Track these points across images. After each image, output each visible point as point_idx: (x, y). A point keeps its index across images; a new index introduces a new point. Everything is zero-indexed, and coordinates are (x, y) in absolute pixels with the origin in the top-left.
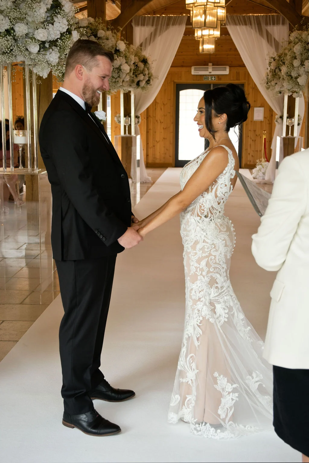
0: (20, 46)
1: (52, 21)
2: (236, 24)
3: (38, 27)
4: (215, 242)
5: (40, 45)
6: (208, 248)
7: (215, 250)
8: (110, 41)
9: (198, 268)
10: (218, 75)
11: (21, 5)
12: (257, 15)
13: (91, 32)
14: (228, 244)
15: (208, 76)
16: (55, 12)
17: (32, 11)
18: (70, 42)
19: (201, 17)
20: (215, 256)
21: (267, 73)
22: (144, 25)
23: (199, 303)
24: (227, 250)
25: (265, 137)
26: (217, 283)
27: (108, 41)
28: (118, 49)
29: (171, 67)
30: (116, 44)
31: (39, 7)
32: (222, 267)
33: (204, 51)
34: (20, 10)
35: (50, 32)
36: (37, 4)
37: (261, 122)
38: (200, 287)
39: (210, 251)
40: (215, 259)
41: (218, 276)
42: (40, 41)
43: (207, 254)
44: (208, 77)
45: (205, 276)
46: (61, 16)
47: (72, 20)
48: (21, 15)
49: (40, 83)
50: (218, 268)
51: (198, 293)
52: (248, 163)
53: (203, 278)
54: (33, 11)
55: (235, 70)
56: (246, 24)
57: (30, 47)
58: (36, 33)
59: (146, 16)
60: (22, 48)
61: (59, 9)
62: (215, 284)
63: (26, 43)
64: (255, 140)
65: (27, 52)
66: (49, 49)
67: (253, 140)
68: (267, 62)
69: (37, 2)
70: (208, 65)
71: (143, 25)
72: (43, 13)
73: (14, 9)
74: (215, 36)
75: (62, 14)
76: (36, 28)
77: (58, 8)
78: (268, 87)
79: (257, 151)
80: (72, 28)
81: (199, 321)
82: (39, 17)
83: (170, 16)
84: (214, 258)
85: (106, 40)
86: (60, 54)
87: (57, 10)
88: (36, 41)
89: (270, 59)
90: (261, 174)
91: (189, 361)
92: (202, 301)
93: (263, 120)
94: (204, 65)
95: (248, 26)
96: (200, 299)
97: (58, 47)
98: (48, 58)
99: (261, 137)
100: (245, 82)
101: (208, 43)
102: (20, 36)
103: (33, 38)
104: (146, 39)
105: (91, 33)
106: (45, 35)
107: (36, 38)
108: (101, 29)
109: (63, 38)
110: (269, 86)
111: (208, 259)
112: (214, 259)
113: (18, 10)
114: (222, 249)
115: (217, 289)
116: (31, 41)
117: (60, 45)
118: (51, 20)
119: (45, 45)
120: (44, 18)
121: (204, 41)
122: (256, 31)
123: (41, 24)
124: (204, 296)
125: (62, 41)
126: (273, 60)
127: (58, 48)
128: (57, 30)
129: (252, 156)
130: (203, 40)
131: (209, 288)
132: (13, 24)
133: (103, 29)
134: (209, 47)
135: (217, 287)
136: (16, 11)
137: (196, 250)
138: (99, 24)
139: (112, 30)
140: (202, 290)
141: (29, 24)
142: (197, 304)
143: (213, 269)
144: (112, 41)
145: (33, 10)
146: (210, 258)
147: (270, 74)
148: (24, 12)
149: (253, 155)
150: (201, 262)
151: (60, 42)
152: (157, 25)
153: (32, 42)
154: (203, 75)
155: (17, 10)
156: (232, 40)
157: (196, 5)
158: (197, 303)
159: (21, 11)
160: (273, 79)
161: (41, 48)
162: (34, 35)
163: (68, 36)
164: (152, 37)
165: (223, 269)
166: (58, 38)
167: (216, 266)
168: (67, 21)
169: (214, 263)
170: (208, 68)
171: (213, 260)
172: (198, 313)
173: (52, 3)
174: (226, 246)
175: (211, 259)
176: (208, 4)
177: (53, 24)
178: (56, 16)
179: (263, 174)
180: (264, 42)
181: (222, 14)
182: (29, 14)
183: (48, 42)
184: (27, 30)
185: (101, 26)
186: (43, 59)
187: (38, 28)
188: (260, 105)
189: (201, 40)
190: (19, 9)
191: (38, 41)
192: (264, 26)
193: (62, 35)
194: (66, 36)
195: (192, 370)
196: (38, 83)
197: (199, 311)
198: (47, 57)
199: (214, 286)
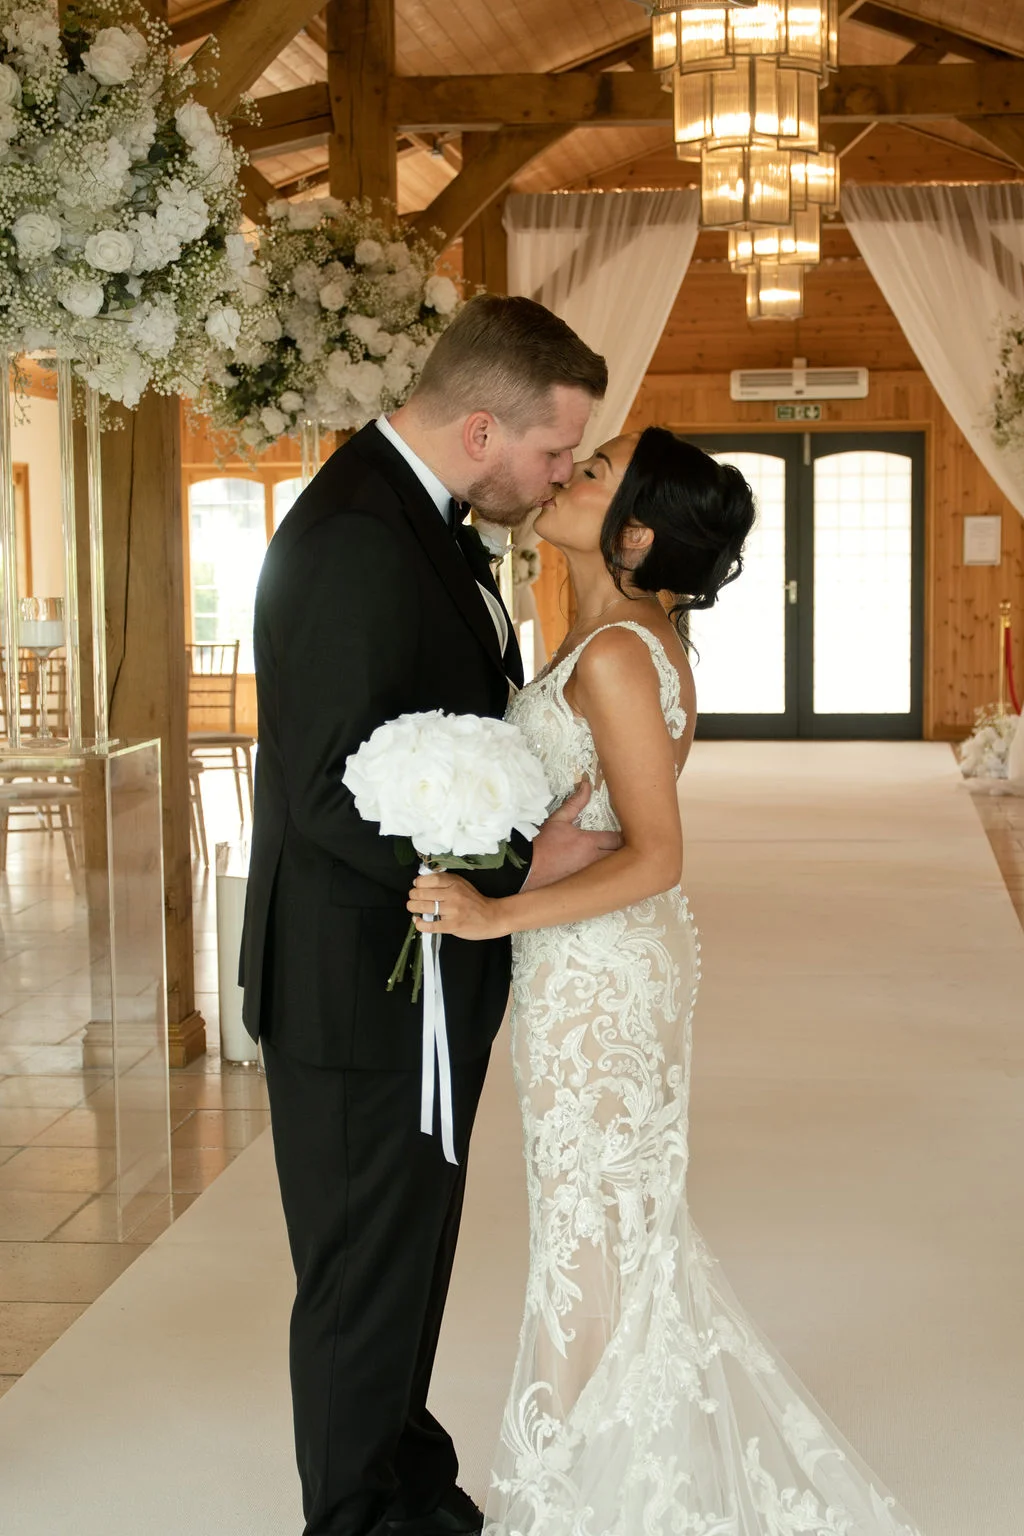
0: (34, 294)
1: (152, 204)
2: (881, 217)
3: (100, 223)
4: (610, 966)
5: (105, 288)
6: (586, 988)
7: (614, 993)
8: (399, 276)
9: (553, 1062)
10: (829, 403)
11: (40, 152)
12: (958, 184)
13: (332, 248)
14: (662, 970)
15: (790, 405)
16: (161, 172)
17: (77, 170)
18: (213, 273)
19: (733, 186)
20: (614, 1016)
21: (997, 389)
22: (547, 226)
23: (561, 1189)
24: (662, 993)
25: (1008, 624)
26: (626, 1113)
27: (392, 277)
28: (428, 304)
29: (649, 373)
30: (423, 287)
31: (103, 155)
32: (643, 1055)
33: (763, 312)
34: (34, 168)
35: (143, 242)
36: (98, 144)
37: (992, 568)
38: (562, 1130)
39: (596, 996)
40: (614, 1025)
41: (630, 1086)
42: (105, 274)
43: (583, 1009)
44: (793, 409)
45: (580, 1088)
46: (183, 185)
47: (222, 198)
48: (38, 184)
49: (119, 428)
50: (629, 1056)
51: (556, 1153)
52: (949, 721)
53: (573, 1096)
54: (82, 171)
55: (891, 382)
56: (917, 218)
57: (68, 297)
58: (89, 246)
59: (555, 192)
60: (41, 300)
61: (180, 161)
62: (618, 1116)
63: (55, 279)
64: (972, 637)
65: (57, 314)
66: (143, 301)
67: (963, 637)
68: (996, 347)
69: (97, 138)
70: (790, 365)
71: (544, 223)
72: (117, 176)
73: (13, 164)
74: (804, 258)
75: (188, 176)
76: (91, 229)
77: (173, 156)
78: (1001, 437)
79: (980, 676)
80: (225, 225)
81: (567, 1255)
82: (100, 191)
83: (642, 193)
84: (611, 1020)
85: (386, 275)
86: (181, 318)
87: (170, 165)
88: (91, 275)
89: (1005, 337)
90: (990, 759)
91: (526, 1408)
92: (573, 1182)
93: (998, 562)
94: (778, 365)
95: (925, 223)
96: (566, 1173)
97: (173, 294)
98: (138, 334)
99: (992, 625)
100: (929, 425)
101: (777, 284)
102: (33, 258)
103: (80, 265)
104: (555, 276)
105: (332, 253)
106: (122, 250)
107: (93, 266)
108: (367, 234)
109: (189, 261)
110: (1005, 433)
111: (590, 1025)
112: (610, 1027)
113: (27, 168)
114: (642, 989)
115: (627, 1135)
116: (72, 273)
117: (178, 285)
118: (148, 201)
119: (127, 287)
120: (122, 192)
121: (763, 277)
122: (955, 242)
123: (109, 216)
124: (580, 1163)
125: (188, 273)
126: (1014, 341)
127: (173, 296)
128: (169, 234)
129: (962, 694)
130: (758, 276)
131: (598, 1133)
132: (10, 218)
133: (376, 238)
134: (779, 298)
135: (624, 1129)
136: (19, 172)
137: (544, 998)
138: (362, 218)
139: (410, 241)
140: (573, 1142)
141: (66, 216)
142: (556, 1192)
143: (609, 1063)
144: (408, 278)
145: (81, 166)
146: (594, 1026)
147: (1007, 393)
148: (48, 172)
149: (966, 692)
150: (564, 1037)
151: (181, 277)
152: (594, 224)
153: (76, 277)
154: (775, 402)
155: (24, 170)
156: (867, 274)
157: (711, 145)
158: (555, 1188)
159: (39, 171)
160: (1017, 410)
161: (109, 298)
162: (83, 253)
163: (208, 252)
164: (579, 266)
165: (648, 1061)
166: (175, 262)
167: (621, 1049)
168: (205, 200)
169: (609, 1041)
170: (790, 374)
171: (607, 1031)
172: (562, 1228)
173: (152, 140)
174: (655, 975)
175: (601, 1028)
176: (754, 140)
177: (154, 214)
178: (165, 185)
179: (999, 761)
180: (987, 278)
181: (823, 182)
182: (67, 181)
183: (139, 277)
184: (59, 235)
185: (367, 227)
186: (116, 336)
187: (99, 228)
188: (985, 508)
189: (752, 275)
190: (31, 165)
191: (99, 273)
192: (983, 225)
193: (187, 249)
194: (202, 253)
195: (535, 1447)
196: (113, 426)
197: (563, 1217)
198: (131, 330)
199: (613, 1122)
